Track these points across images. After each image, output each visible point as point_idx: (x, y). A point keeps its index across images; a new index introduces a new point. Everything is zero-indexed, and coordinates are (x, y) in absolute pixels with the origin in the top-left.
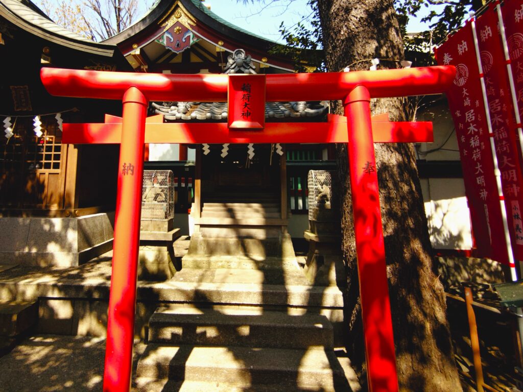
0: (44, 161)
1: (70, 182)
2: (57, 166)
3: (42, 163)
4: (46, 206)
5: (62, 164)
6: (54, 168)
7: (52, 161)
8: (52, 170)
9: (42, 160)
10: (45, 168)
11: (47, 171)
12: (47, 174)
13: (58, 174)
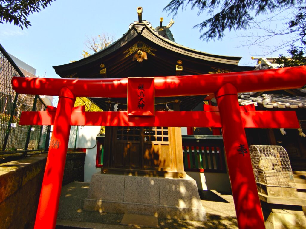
0: (156, 136)
1: (179, 151)
2: (166, 139)
3: (155, 137)
4: (162, 169)
5: (170, 138)
6: (164, 141)
7: (162, 136)
8: (163, 142)
9: (155, 135)
10: (157, 141)
11: (159, 143)
12: (160, 145)
13: (168, 145)
